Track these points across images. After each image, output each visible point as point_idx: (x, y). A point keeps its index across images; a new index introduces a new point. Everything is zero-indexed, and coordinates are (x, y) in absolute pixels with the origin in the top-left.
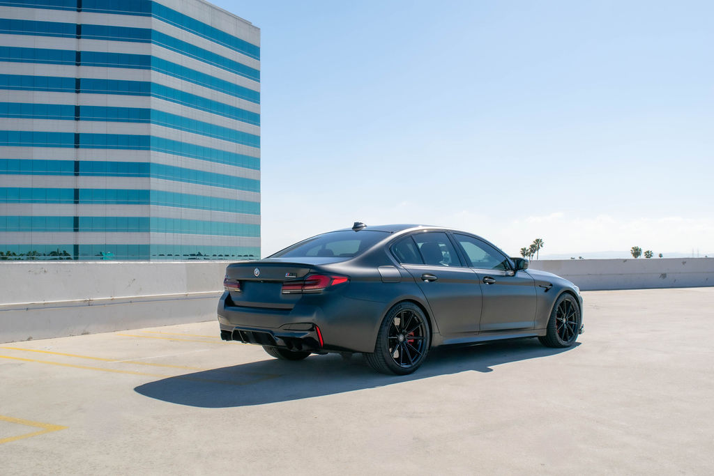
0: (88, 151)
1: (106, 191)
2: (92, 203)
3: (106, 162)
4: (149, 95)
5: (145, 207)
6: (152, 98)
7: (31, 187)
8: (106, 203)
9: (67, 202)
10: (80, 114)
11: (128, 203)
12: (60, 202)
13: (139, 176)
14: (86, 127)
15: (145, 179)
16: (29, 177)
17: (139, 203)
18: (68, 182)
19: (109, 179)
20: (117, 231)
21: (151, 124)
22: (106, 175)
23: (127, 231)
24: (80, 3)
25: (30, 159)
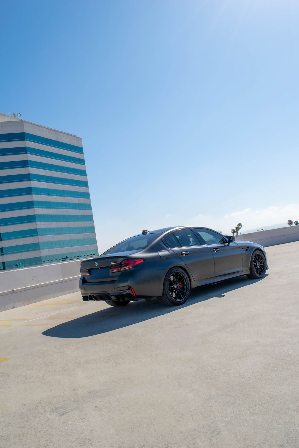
1: (15, 232)
2: (9, 239)
4: (30, 180)
5: (36, 237)
6: (32, 181)
8: (16, 238)
11: (27, 237)
13: (31, 222)
15: (34, 223)
17: (32, 236)
19: (16, 226)
20: (23, 252)
21: (33, 195)
22: (14, 224)
23: (29, 251)
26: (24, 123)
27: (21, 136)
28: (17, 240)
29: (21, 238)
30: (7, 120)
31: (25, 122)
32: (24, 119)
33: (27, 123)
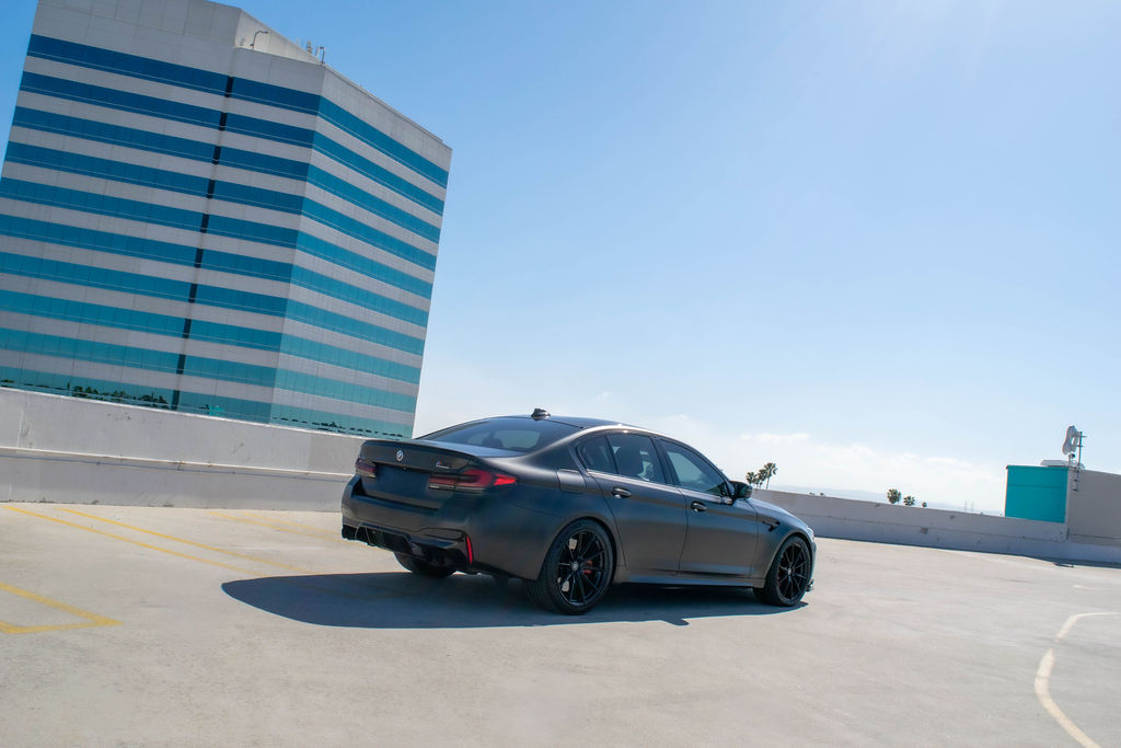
1: (226, 327)
2: (206, 340)
3: (232, 291)
4: (300, 213)
6: (303, 217)
7: (131, 309)
8: (223, 342)
9: (174, 334)
10: (209, 225)
11: (252, 347)
12: (165, 334)
13: (271, 314)
14: (214, 243)
15: (272, 354)
16: (130, 296)
17: (265, 349)
19: (232, 313)
20: (232, 380)
21: (297, 250)
22: (229, 307)
23: (245, 382)
24: (230, 86)
25: (136, 272)
26: (326, 73)
27: (310, 103)
28: (226, 347)
29: (238, 345)
30: (288, 54)
31: (330, 71)
32: (328, 64)
33: (335, 75)
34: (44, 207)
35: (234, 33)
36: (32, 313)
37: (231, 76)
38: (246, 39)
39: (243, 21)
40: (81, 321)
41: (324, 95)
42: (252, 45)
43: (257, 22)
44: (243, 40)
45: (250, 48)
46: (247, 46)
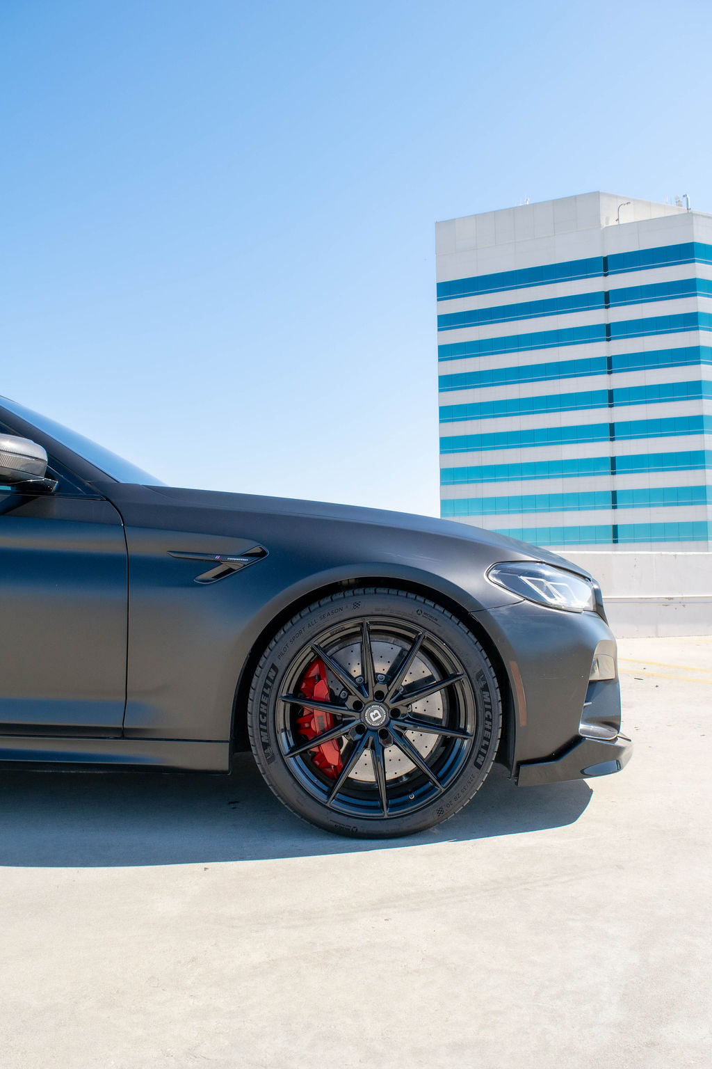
0: (626, 442)
1: (650, 491)
2: (633, 506)
3: (648, 455)
4: (699, 363)
5: (700, 507)
6: (702, 366)
7: (561, 492)
8: (650, 506)
9: (604, 508)
10: (614, 400)
11: (678, 504)
12: (595, 508)
13: (690, 468)
14: (623, 414)
15: (699, 472)
16: (559, 481)
17: (692, 504)
18: (604, 483)
19: (653, 475)
20: (665, 540)
21: (704, 401)
22: (649, 471)
23: (679, 540)
24: (606, 265)
25: (559, 459)
26: (694, 218)
27: (684, 253)
30: (657, 214)
31: (697, 215)
32: (694, 210)
33: (703, 216)
34: (475, 422)
35: (597, 215)
36: (483, 514)
37: (605, 256)
38: (610, 216)
39: (604, 201)
40: (522, 512)
41: (697, 239)
42: (618, 220)
43: (616, 197)
44: (607, 219)
45: (616, 223)
46: (613, 223)
